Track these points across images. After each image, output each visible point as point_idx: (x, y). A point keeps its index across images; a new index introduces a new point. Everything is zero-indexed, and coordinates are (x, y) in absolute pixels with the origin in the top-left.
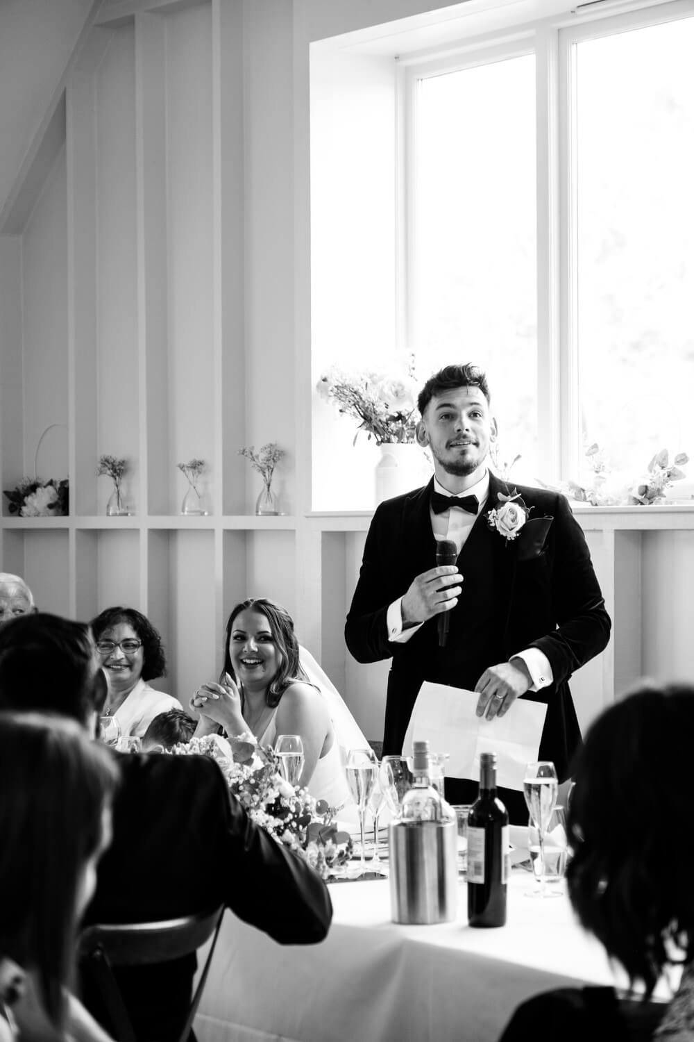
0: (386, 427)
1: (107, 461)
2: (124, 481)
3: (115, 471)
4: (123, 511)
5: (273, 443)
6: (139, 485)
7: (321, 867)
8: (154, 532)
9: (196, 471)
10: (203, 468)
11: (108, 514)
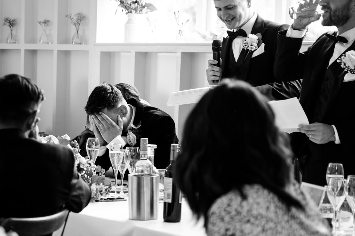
0: (130, 6)
1: (7, 19)
2: (14, 29)
3: (10, 24)
4: (14, 41)
5: (80, 12)
6: (21, 30)
7: (97, 195)
8: (27, 51)
9: (46, 24)
10: (49, 23)
11: (7, 43)
